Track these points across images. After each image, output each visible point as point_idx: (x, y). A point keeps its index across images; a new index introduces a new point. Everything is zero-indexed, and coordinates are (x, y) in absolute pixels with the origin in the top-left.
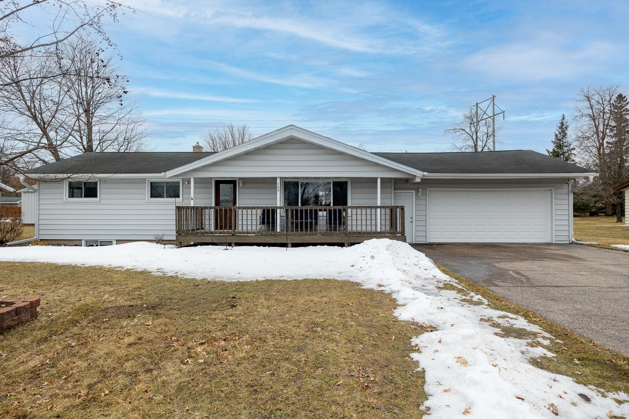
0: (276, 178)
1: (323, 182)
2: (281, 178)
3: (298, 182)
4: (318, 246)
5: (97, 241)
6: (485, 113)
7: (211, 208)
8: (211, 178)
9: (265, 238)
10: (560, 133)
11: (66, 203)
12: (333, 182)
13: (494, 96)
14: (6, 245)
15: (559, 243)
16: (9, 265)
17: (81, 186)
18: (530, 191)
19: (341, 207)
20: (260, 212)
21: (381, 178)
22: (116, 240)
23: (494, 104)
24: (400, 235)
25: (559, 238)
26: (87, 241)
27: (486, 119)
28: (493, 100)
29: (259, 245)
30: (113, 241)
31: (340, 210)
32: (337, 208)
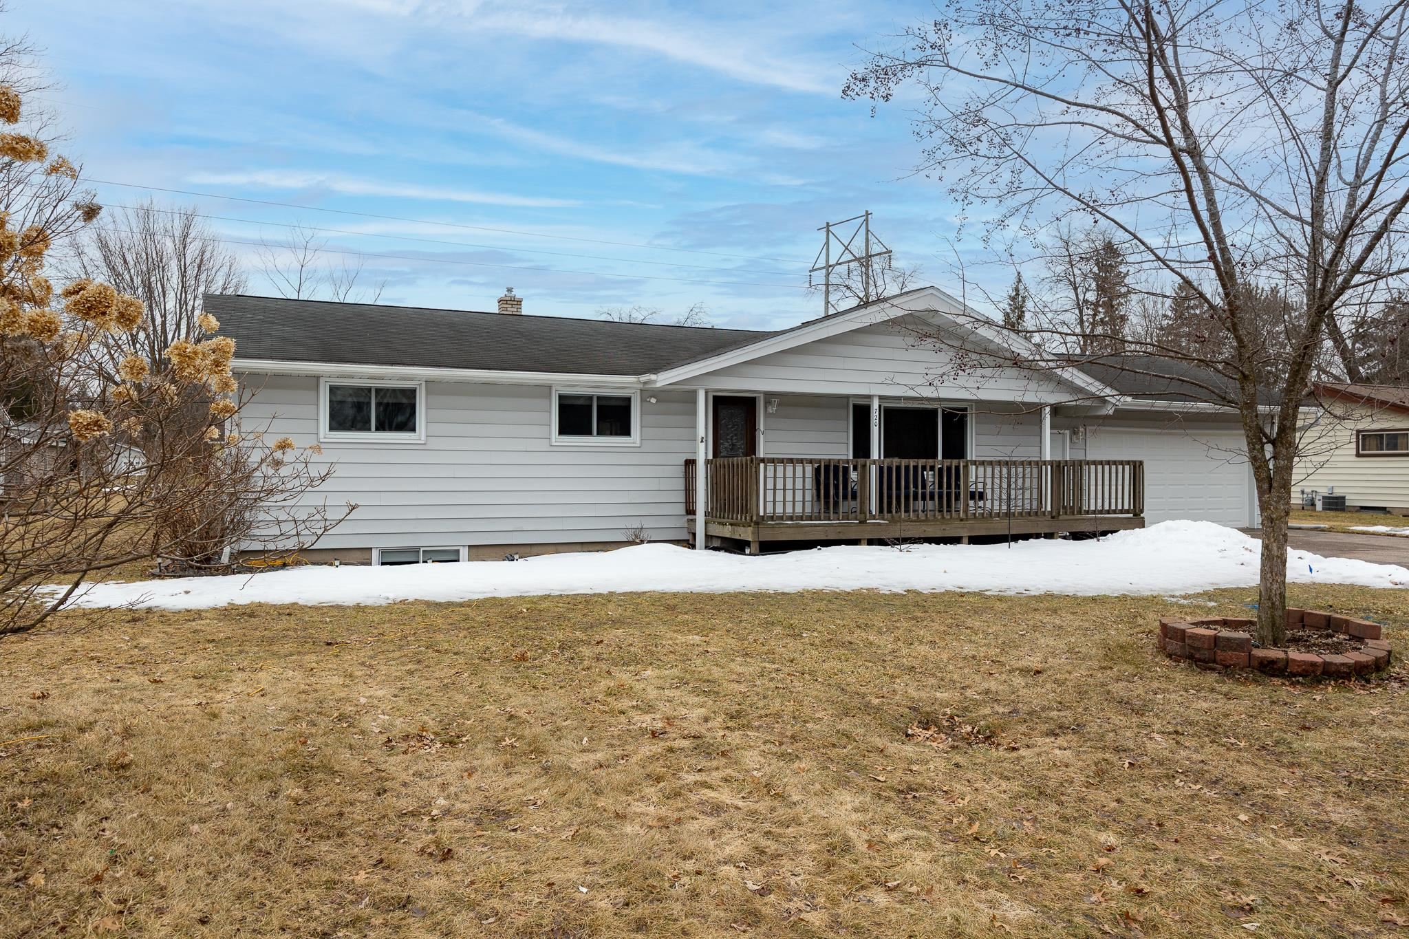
0: (870, 398)
2: (881, 397)
4: (1031, 540)
5: (416, 551)
6: (847, 248)
9: (924, 528)
10: (1013, 311)
11: (324, 445)
13: (867, 214)
19: (955, 462)
20: (809, 469)
21: (1052, 406)
22: (470, 546)
23: (868, 231)
24: (1131, 515)
26: (384, 552)
27: (849, 262)
28: (867, 220)
29: (930, 540)
30: (461, 550)
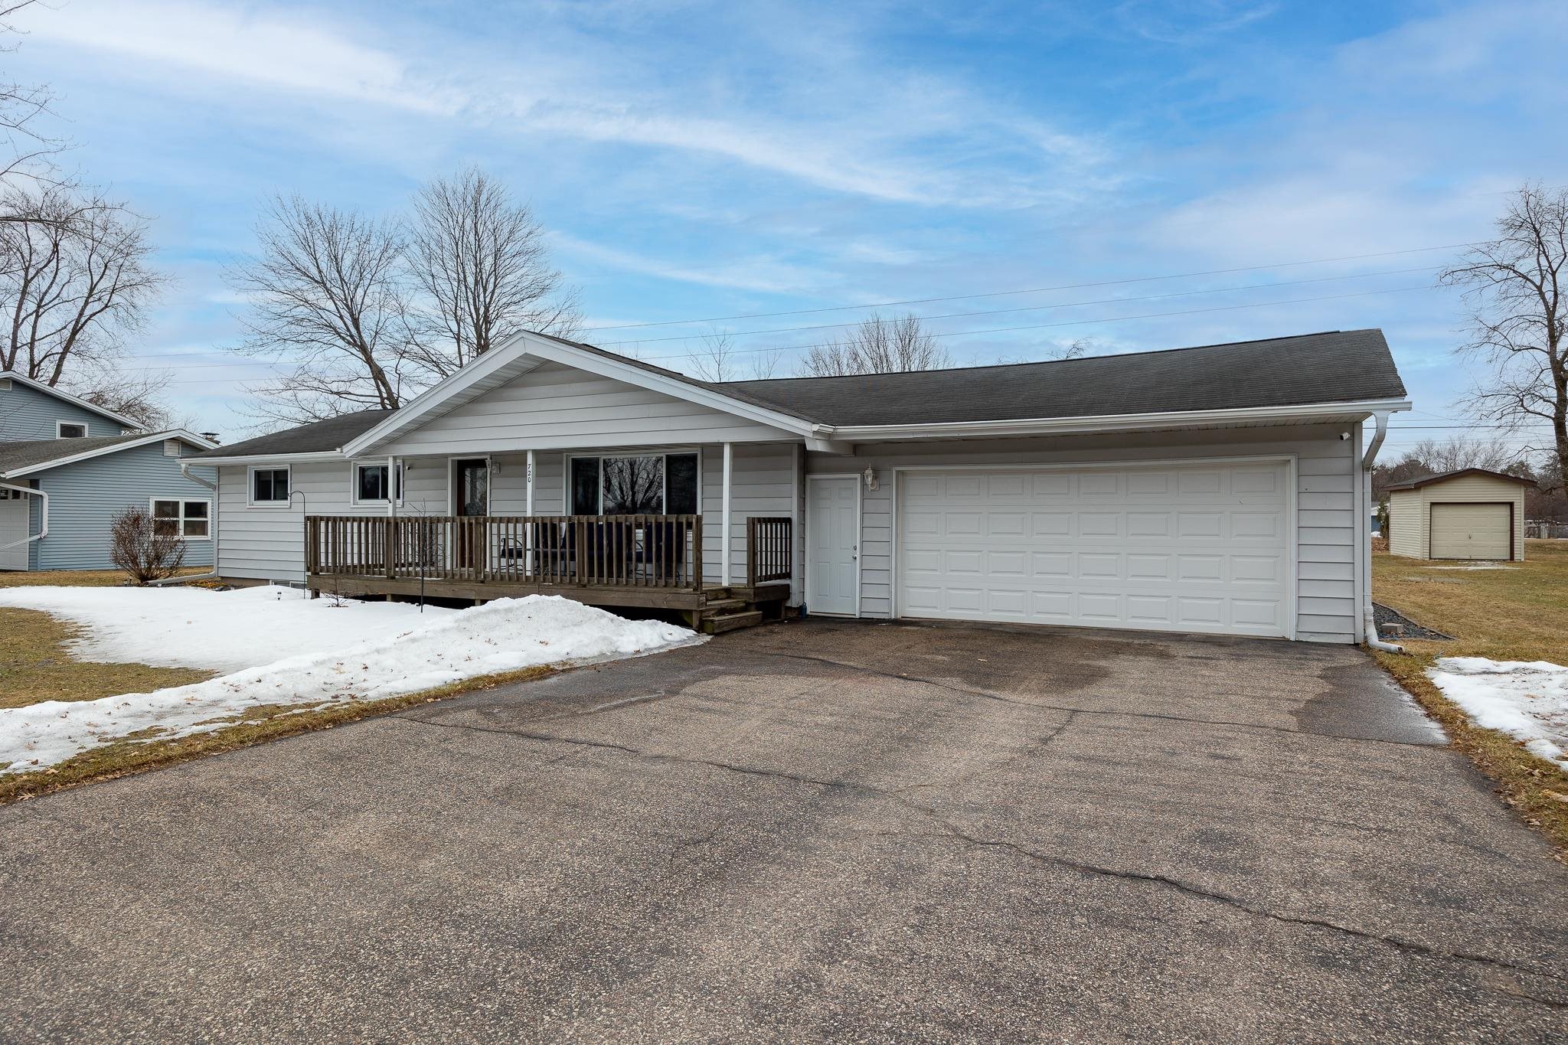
0: (524, 453)
1: (644, 458)
3: (598, 459)
7: (446, 520)
8: (445, 456)
11: (250, 511)
12: (667, 456)
14: (148, 583)
15: (1312, 639)
16: (28, 616)
17: (269, 479)
18: (1222, 466)
21: (733, 445)
25: (1311, 625)
31: (680, 525)
32: (673, 519)
